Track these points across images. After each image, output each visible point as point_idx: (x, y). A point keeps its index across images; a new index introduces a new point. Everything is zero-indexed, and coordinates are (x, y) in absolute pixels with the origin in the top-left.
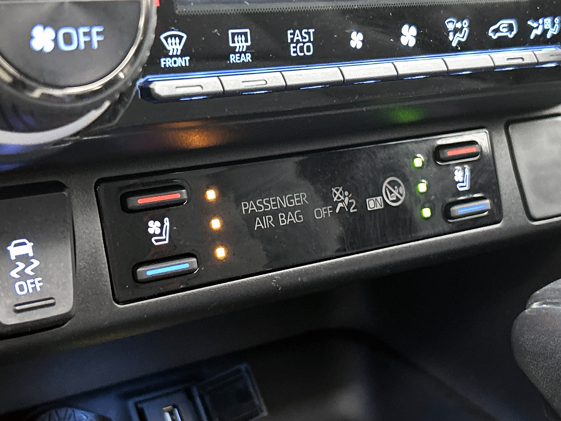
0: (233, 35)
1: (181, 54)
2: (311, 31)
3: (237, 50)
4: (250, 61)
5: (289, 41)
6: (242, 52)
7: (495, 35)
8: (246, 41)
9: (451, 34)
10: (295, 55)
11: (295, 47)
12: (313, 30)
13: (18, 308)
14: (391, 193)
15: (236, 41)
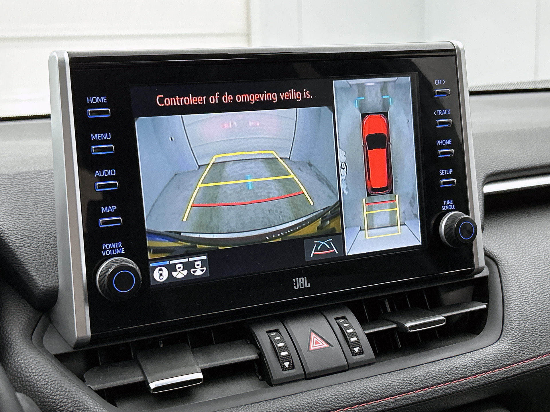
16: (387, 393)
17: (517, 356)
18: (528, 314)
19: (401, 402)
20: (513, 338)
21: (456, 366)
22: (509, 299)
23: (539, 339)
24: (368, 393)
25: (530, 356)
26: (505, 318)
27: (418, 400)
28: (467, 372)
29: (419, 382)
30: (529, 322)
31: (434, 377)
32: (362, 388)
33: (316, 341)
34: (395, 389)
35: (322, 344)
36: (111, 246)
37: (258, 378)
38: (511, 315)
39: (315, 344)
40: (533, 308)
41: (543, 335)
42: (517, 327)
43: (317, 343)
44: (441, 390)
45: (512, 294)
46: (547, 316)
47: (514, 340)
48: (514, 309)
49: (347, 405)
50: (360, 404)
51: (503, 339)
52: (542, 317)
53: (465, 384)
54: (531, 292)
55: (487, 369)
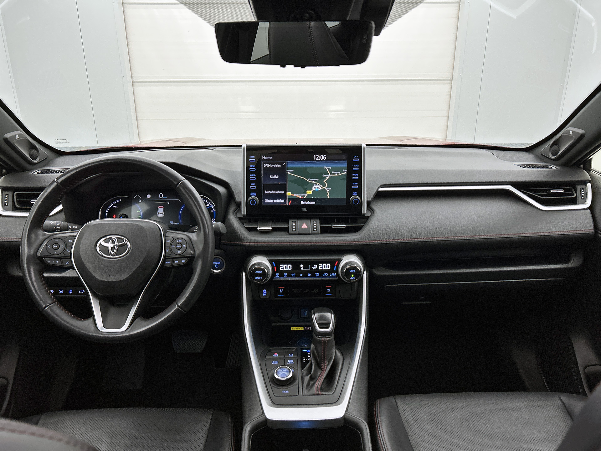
3: (285, 275)
7: (324, 275)
9: (316, 275)
12: (296, 274)
13: (263, 297)
33: (305, 225)
36: (253, 193)
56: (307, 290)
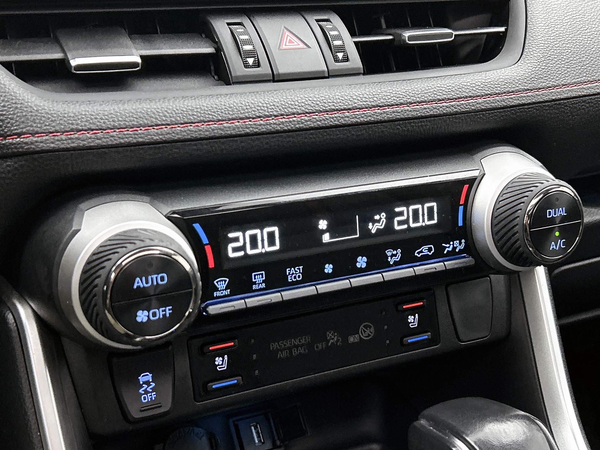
0: (255, 275)
1: (225, 289)
2: (301, 267)
3: (257, 283)
4: (265, 287)
5: (288, 274)
6: (260, 283)
7: (419, 255)
8: (262, 277)
9: (389, 258)
10: (291, 280)
11: (292, 277)
12: (302, 267)
13: (142, 409)
14: (365, 332)
15: (257, 278)
16: (375, 102)
17: (538, 82)
18: (556, 38)
19: (391, 115)
20: (535, 62)
21: (462, 83)
22: (534, 20)
23: (565, 67)
24: (351, 100)
25: (554, 83)
26: (527, 40)
27: (412, 115)
28: (475, 91)
29: (415, 95)
30: (556, 47)
31: (434, 92)
32: (343, 94)
33: (290, 39)
34: (385, 99)
35: (297, 44)
37: (214, 78)
38: (534, 37)
39: (289, 43)
40: (562, 32)
41: (572, 63)
42: (541, 50)
43: (290, 41)
44: (441, 107)
45: (537, 15)
46: (578, 43)
47: (535, 64)
48: (539, 30)
49: (323, 110)
50: (339, 111)
51: (522, 62)
52: (572, 43)
53: (471, 104)
54: (562, 15)
55: (500, 91)
56: (330, 335)
